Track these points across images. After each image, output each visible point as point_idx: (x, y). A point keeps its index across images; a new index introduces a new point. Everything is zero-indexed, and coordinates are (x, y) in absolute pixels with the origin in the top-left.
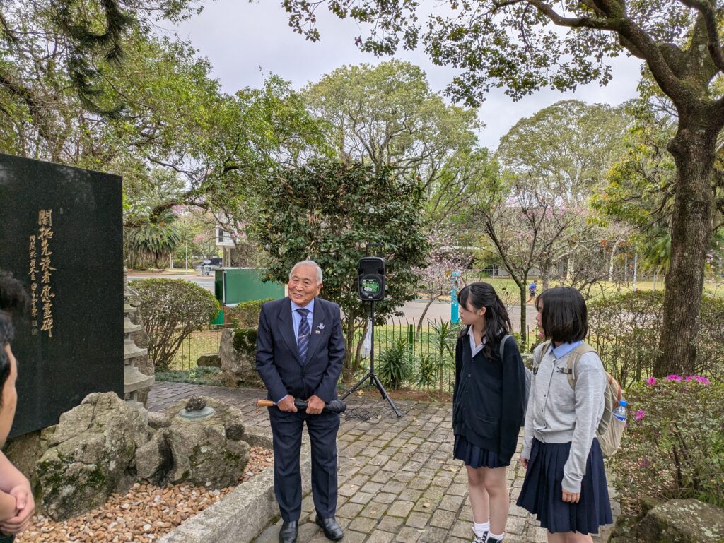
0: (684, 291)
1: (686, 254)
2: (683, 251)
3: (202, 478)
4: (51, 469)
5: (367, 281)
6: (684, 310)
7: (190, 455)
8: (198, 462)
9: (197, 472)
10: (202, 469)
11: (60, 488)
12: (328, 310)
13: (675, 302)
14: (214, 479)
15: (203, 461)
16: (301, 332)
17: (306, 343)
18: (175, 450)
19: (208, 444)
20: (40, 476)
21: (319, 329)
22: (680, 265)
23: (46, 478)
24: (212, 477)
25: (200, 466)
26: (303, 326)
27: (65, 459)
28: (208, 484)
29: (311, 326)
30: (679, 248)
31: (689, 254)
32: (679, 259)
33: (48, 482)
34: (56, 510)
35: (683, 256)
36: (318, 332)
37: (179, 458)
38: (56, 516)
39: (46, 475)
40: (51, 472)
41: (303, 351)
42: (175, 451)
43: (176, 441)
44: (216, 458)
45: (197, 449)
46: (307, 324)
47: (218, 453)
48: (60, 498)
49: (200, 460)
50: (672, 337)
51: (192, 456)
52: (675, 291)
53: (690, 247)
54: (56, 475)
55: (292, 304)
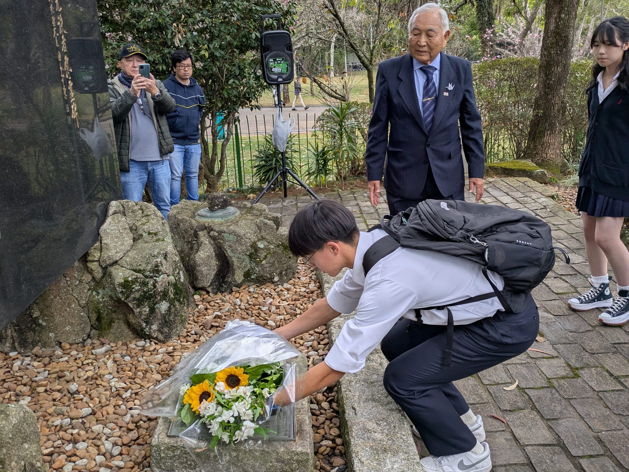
0: (560, 51)
1: (563, 16)
2: (560, 13)
3: (270, 274)
4: (137, 287)
5: (275, 60)
6: (560, 69)
7: (248, 253)
8: (262, 259)
9: (263, 269)
10: (267, 265)
11: (157, 305)
12: (458, 68)
13: (552, 63)
14: (281, 273)
15: (266, 256)
16: (426, 94)
17: (433, 107)
18: (229, 251)
19: (263, 238)
20: (126, 298)
21: (447, 91)
22: (557, 27)
23: (134, 299)
24: (278, 271)
25: (264, 262)
26: (429, 86)
27: (148, 273)
28: (276, 279)
29: (437, 85)
30: (556, 10)
31: (566, 15)
32: (556, 21)
33: (140, 302)
34: (159, 331)
35: (560, 17)
36: (446, 94)
37: (234, 259)
38: (161, 337)
39: (132, 296)
40: (138, 291)
41: (428, 116)
42: (229, 253)
43: (228, 241)
44: (275, 252)
45: (254, 246)
46: (434, 84)
47: (275, 247)
48: (159, 316)
49: (263, 256)
50: (550, 96)
51: (252, 254)
52: (553, 52)
53: (566, 9)
54: (145, 293)
55: (415, 62)
